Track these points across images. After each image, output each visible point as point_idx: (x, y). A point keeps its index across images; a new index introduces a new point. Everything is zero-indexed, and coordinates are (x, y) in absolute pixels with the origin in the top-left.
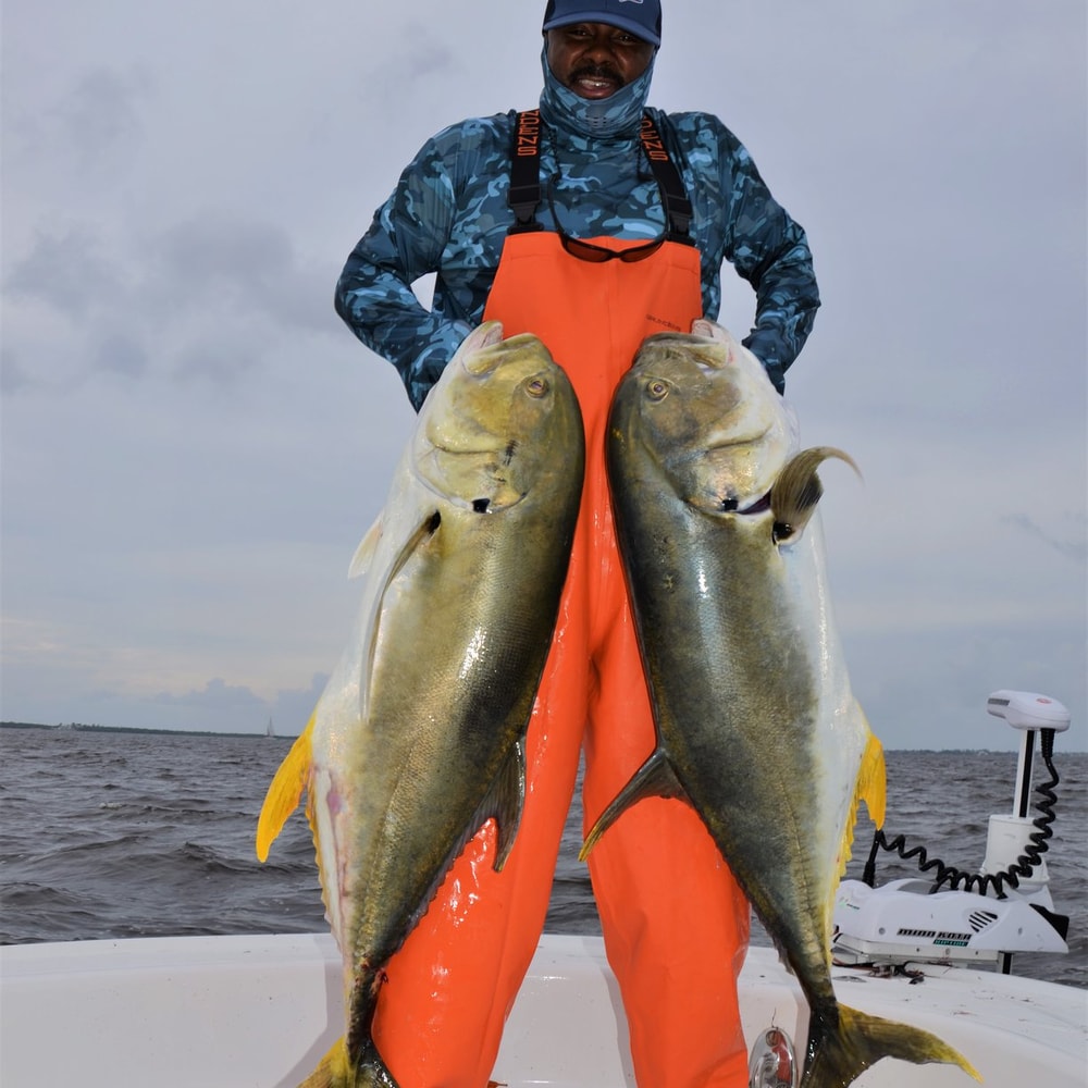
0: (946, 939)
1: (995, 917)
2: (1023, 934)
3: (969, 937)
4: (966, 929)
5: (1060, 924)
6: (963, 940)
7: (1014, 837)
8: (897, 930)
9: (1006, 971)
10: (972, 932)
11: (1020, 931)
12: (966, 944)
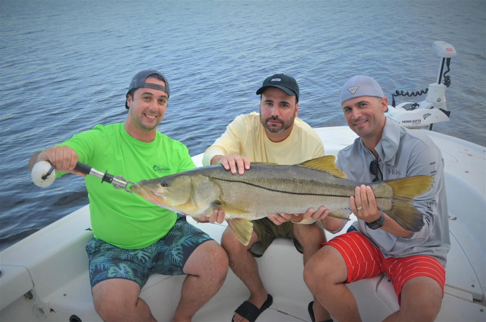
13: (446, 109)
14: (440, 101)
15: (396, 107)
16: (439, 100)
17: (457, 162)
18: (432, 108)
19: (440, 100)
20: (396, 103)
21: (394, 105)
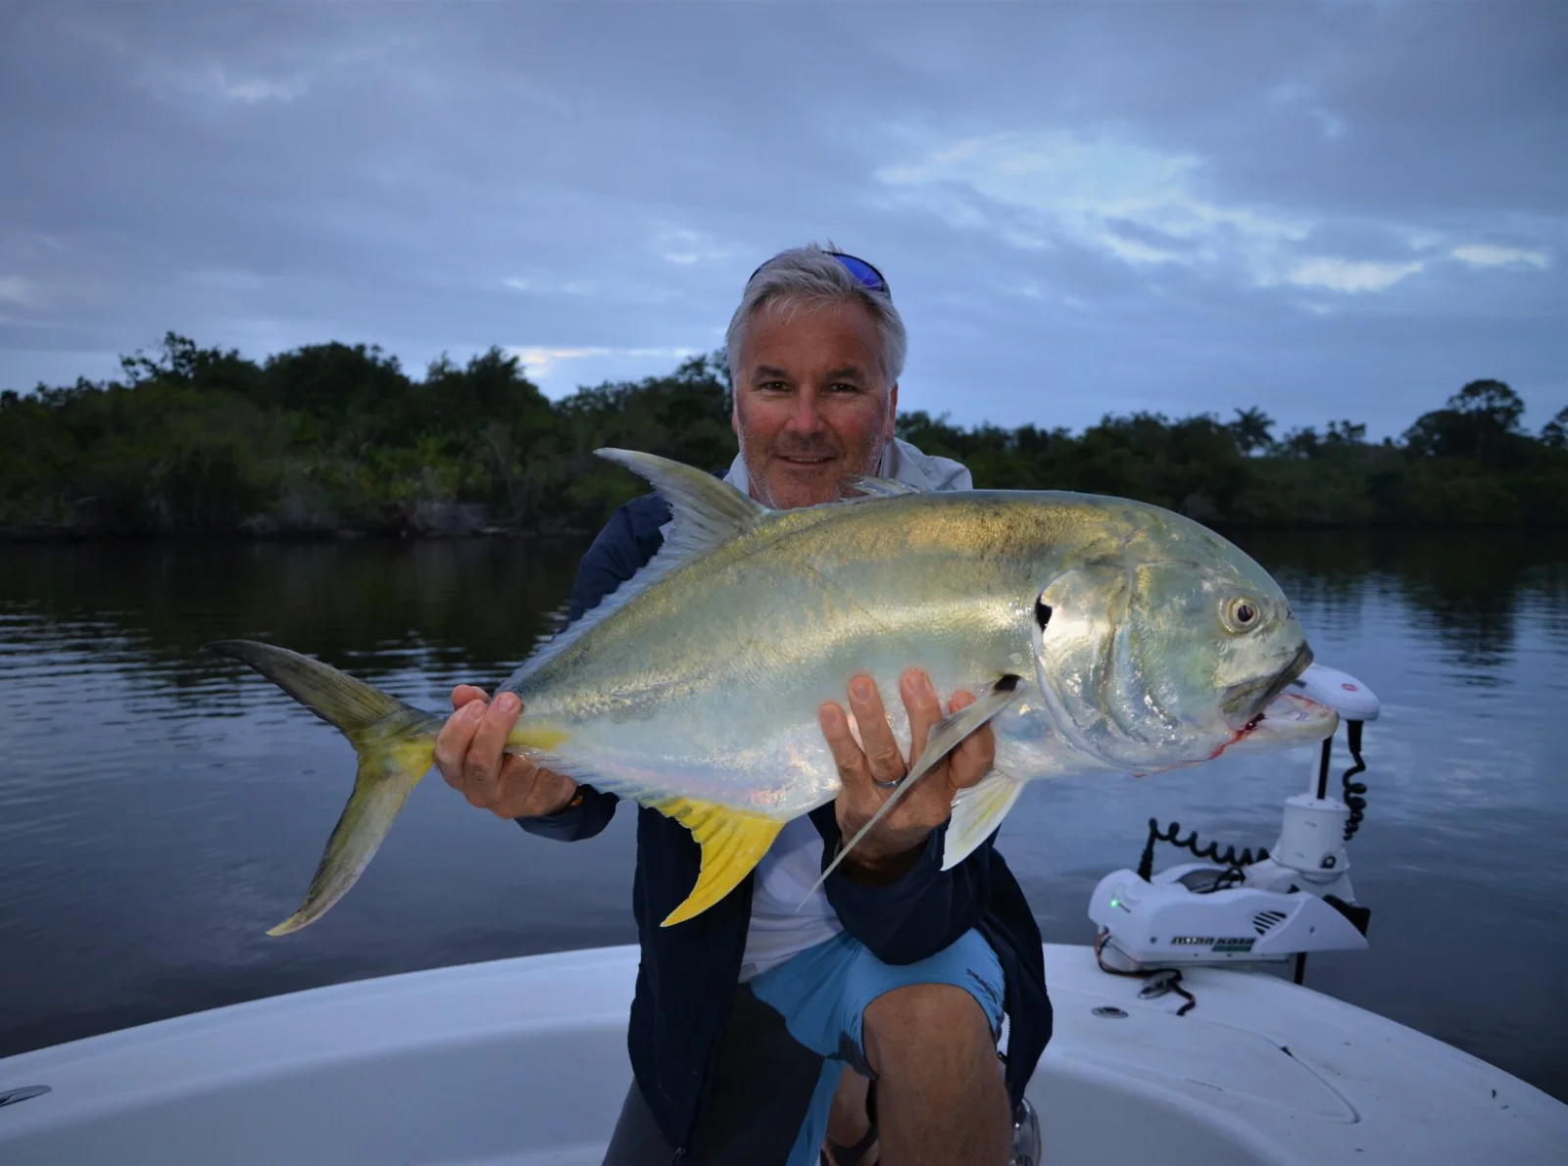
0: (1227, 945)
1: (1283, 916)
2: (1315, 933)
3: (1252, 941)
4: (1249, 931)
5: (1359, 917)
6: (1247, 944)
7: (1314, 825)
8: (1171, 939)
9: (1298, 980)
10: (1256, 934)
11: (1312, 930)
12: (1249, 949)
13: (1349, 898)
14: (1331, 866)
15: (1153, 878)
16: (1329, 862)
17: (1357, 1120)
18: (1294, 889)
19: (1334, 859)
20: (1155, 864)
21: (1145, 871)
